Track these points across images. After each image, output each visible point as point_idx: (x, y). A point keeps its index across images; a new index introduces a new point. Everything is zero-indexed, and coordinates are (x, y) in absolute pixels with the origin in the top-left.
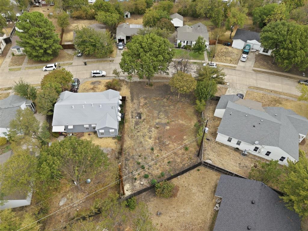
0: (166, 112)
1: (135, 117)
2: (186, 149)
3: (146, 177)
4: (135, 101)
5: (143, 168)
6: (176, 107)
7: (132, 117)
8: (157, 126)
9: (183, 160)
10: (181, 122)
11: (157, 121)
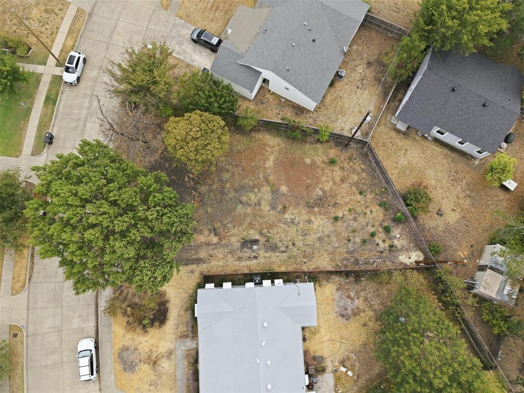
0: (240, 189)
1: (254, 251)
2: (332, 162)
3: (387, 230)
4: (203, 254)
5: (373, 235)
6: (227, 167)
7: (255, 257)
8: (280, 207)
9: (354, 171)
10: (270, 163)
11: (265, 207)
